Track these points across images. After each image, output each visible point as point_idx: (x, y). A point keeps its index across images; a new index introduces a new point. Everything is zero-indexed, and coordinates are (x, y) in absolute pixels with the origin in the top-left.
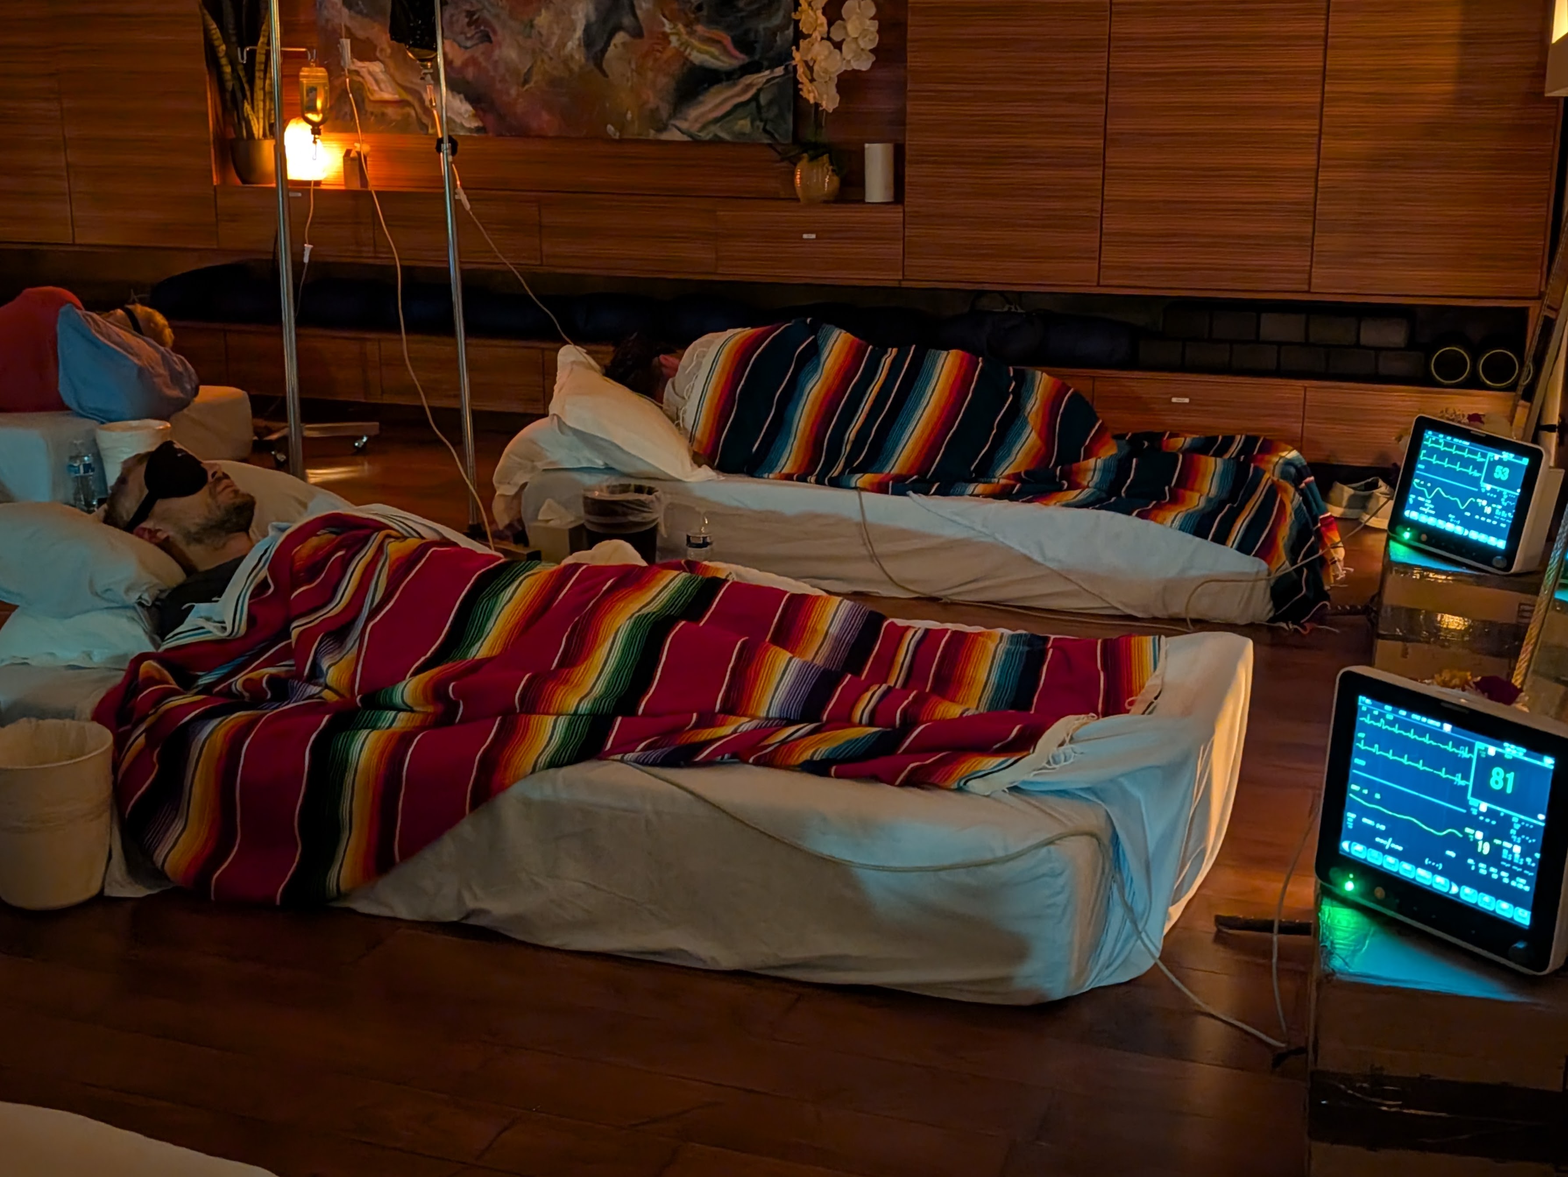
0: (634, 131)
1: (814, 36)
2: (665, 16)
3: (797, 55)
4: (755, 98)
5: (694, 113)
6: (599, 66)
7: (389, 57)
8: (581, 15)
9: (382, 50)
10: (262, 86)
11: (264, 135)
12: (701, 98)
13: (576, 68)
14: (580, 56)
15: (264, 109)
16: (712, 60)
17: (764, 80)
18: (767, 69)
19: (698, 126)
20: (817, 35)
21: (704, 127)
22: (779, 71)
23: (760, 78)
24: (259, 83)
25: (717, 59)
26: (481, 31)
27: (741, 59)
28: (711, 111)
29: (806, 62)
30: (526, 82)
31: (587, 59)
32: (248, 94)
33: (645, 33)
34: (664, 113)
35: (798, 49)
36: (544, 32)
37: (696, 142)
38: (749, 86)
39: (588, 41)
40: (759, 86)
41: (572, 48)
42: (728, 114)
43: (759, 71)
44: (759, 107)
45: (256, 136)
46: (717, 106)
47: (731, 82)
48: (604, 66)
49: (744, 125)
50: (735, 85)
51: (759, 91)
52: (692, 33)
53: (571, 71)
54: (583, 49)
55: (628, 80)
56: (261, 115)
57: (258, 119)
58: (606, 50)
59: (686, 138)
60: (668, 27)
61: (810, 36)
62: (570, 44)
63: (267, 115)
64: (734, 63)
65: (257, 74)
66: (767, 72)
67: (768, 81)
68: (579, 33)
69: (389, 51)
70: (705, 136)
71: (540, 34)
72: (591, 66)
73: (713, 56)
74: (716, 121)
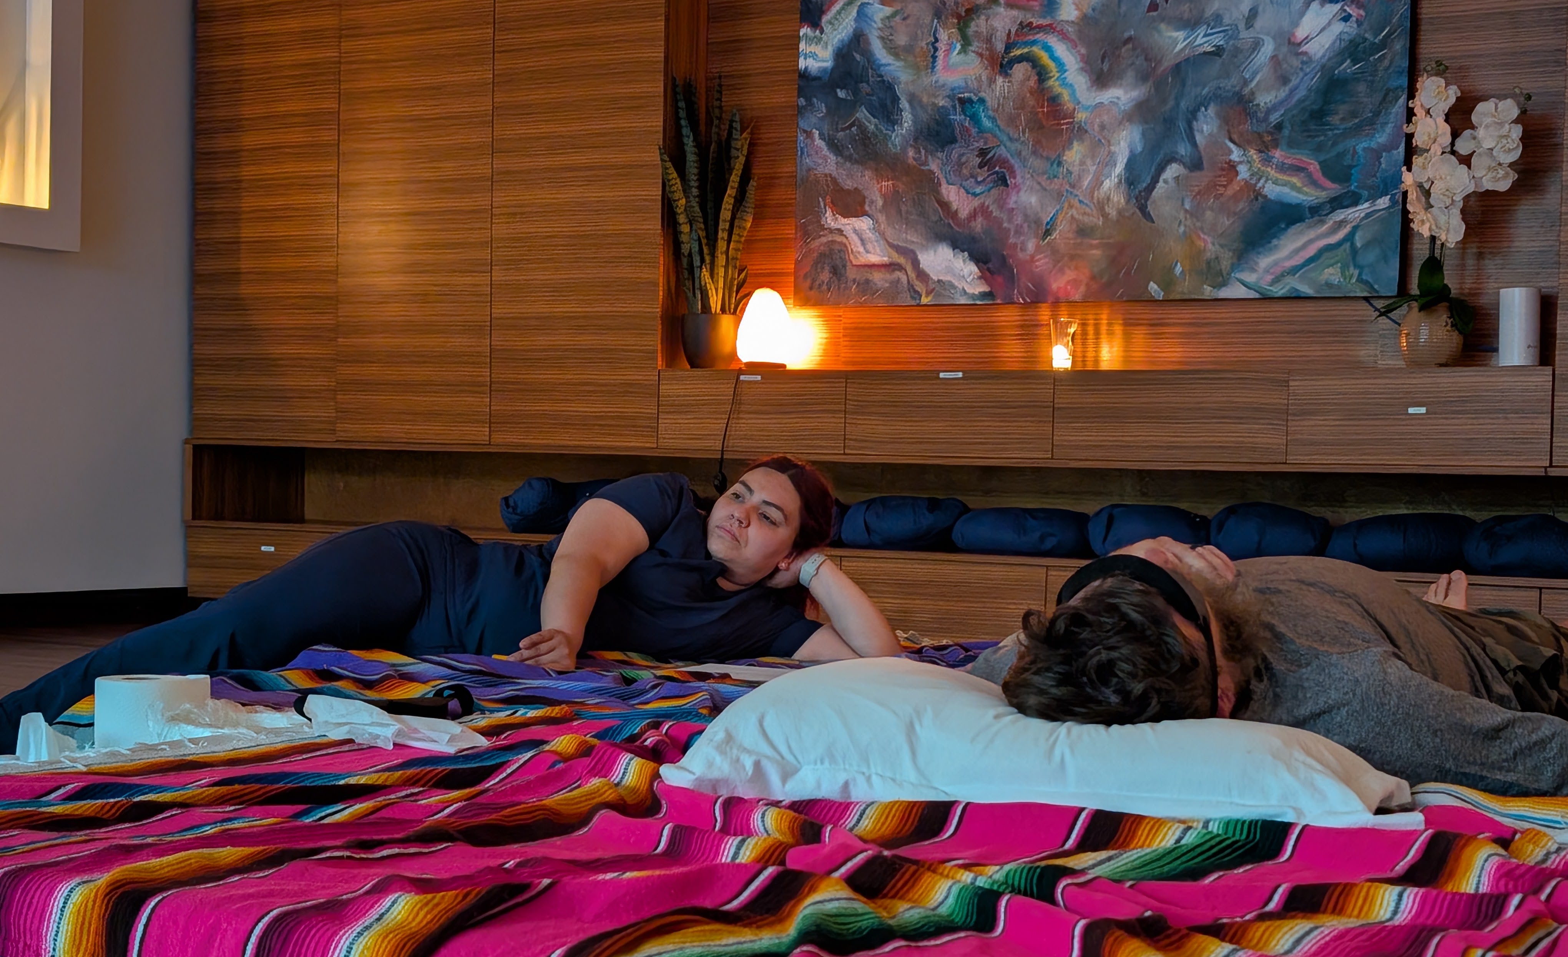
0: (1184, 288)
1: (1432, 151)
2: (1232, 141)
3: (1408, 179)
4: (1350, 237)
5: (1265, 261)
6: (1143, 209)
7: (880, 212)
8: (1124, 145)
9: (872, 202)
10: (724, 249)
11: (723, 310)
12: (1275, 242)
13: (1113, 213)
14: (1119, 199)
15: (725, 278)
16: (1294, 194)
17: (1362, 215)
18: (1366, 201)
19: (1269, 278)
20: (1436, 149)
21: (1276, 280)
22: (1383, 202)
23: (1355, 213)
24: (722, 245)
25: (1299, 190)
26: (997, 173)
27: (1334, 189)
28: (1289, 257)
29: (1420, 186)
30: (1047, 233)
31: (1128, 202)
32: (707, 259)
33: (1205, 165)
34: (1225, 264)
35: (1409, 170)
36: (1075, 170)
37: (1266, 298)
38: (1341, 224)
39: (1130, 179)
40: (1353, 224)
41: (1110, 189)
42: (1311, 260)
43: (1355, 203)
44: (1354, 251)
45: (713, 311)
46: (1297, 251)
47: (1316, 218)
48: (1149, 208)
49: (1332, 274)
50: (1322, 222)
51: (1355, 229)
52: (1267, 161)
53: (1105, 216)
54: (1123, 186)
55: (1179, 225)
56: (721, 284)
57: (717, 290)
58: (1154, 188)
59: (1253, 295)
60: (1236, 154)
61: (1428, 151)
62: (1108, 184)
63: (728, 287)
64: (1323, 195)
65: (720, 234)
66: (1366, 205)
67: (1368, 216)
68: (1120, 168)
69: (880, 203)
70: (1279, 290)
71: (1070, 172)
72: (1134, 209)
73: (1293, 187)
74: (1294, 271)
